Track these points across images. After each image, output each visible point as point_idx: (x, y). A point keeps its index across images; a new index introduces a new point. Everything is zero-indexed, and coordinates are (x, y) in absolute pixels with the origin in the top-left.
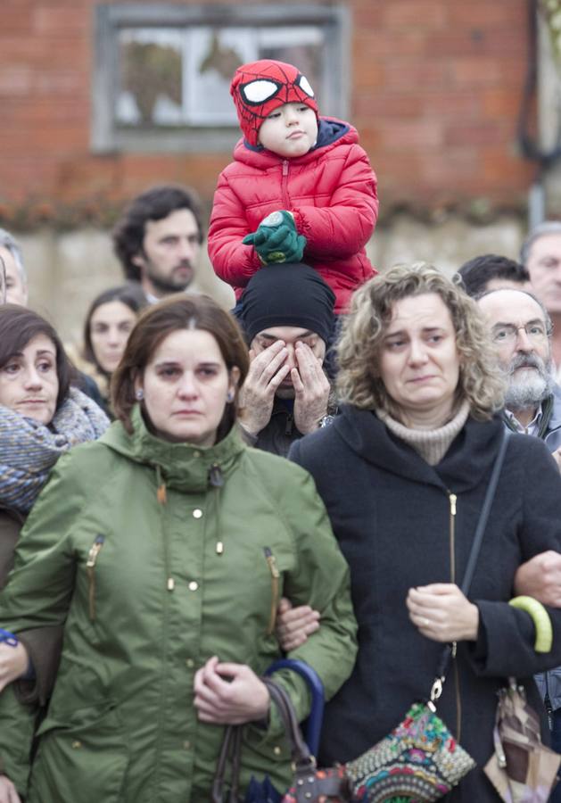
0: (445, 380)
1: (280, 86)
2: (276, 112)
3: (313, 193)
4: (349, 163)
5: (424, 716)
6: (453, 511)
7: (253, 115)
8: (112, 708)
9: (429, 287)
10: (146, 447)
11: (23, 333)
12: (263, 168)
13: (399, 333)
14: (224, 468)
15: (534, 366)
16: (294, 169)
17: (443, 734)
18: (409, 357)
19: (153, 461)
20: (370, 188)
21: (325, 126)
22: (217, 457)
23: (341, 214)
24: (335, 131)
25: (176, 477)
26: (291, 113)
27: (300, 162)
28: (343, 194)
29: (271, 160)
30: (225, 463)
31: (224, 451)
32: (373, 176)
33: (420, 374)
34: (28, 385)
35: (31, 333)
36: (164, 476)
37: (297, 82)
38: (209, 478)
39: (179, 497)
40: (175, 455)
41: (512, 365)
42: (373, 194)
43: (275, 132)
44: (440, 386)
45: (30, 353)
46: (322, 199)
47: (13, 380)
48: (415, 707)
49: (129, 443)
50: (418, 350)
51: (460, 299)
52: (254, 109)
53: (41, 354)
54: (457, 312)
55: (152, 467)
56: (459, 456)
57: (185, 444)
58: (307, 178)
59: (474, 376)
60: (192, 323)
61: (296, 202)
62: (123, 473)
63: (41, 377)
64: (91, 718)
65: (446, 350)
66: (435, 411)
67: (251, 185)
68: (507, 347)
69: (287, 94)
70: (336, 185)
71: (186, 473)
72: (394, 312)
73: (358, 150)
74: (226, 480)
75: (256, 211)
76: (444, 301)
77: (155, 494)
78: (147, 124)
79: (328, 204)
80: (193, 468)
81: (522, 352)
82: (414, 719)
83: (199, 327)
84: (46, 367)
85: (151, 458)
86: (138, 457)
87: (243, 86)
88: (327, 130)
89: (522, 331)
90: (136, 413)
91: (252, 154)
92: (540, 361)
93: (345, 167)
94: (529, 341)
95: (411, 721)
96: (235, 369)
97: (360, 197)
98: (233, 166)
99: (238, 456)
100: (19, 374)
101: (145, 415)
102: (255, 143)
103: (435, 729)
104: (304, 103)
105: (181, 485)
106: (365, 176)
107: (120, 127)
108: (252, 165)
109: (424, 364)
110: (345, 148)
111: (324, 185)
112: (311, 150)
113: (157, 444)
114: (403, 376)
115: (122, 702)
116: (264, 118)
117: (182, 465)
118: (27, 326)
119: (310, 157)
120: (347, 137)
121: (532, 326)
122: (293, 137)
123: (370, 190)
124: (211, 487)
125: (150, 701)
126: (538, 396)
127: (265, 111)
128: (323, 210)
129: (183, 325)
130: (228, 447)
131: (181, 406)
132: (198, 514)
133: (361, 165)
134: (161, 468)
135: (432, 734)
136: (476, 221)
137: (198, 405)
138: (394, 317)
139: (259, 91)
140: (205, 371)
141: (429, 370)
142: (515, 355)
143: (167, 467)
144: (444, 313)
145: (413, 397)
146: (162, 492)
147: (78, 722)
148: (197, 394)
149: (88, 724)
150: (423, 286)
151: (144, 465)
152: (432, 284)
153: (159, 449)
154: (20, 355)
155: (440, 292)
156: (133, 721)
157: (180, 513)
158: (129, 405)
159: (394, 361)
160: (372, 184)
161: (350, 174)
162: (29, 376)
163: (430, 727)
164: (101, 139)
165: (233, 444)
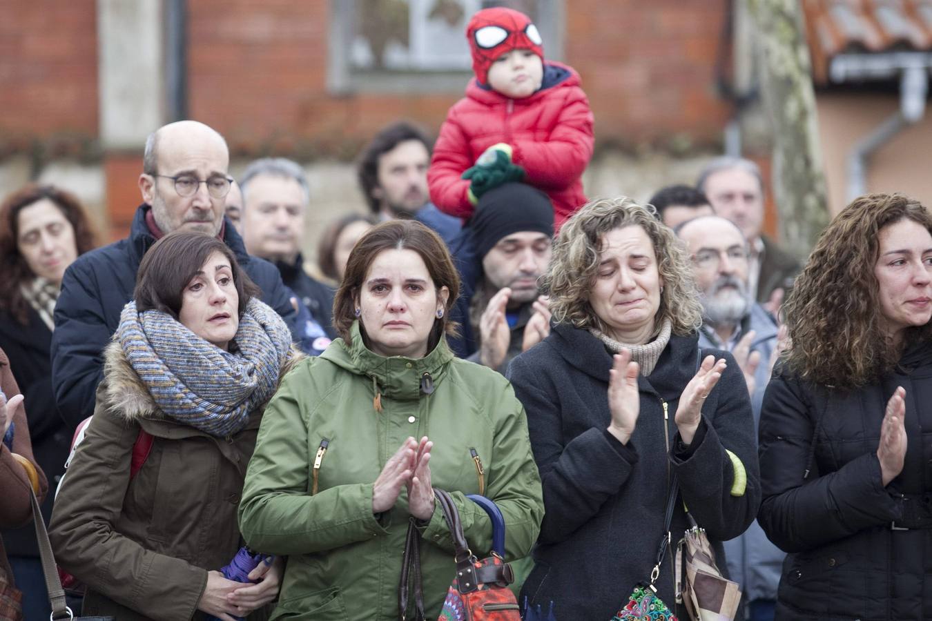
0: (650, 302)
1: (509, 32)
2: (503, 56)
3: (533, 128)
4: (568, 103)
5: (646, 597)
6: (666, 417)
7: (485, 58)
8: (335, 595)
9: (633, 220)
10: (364, 360)
11: (200, 251)
12: (490, 105)
13: (609, 261)
14: (434, 376)
15: (734, 286)
16: (518, 108)
17: (665, 612)
18: (619, 282)
19: (370, 373)
20: (586, 127)
21: (550, 70)
22: (427, 367)
23: (556, 150)
24: (559, 75)
25: (392, 387)
26: (517, 58)
27: (524, 102)
28: (560, 131)
29: (497, 99)
30: (435, 372)
31: (433, 361)
32: (590, 117)
33: (629, 297)
34: (214, 299)
35: (207, 251)
36: (380, 385)
37: (524, 31)
38: (421, 387)
39: (394, 404)
40: (390, 366)
41: (714, 286)
42: (588, 132)
43: (502, 74)
44: (647, 308)
45: (209, 269)
46: (541, 135)
47: (198, 297)
48: (637, 590)
49: (348, 356)
50: (627, 276)
51: (660, 229)
52: (484, 53)
53: (219, 268)
54: (658, 241)
55: (370, 378)
56: (667, 367)
57: (398, 357)
58: (528, 115)
59: (676, 299)
60: (400, 243)
61: (516, 136)
62: (345, 383)
63: (224, 291)
64: (317, 605)
65: (650, 276)
66: (641, 330)
67: (476, 120)
68: (709, 270)
69: (516, 41)
70: (555, 123)
71: (400, 382)
72: (605, 241)
73: (579, 92)
74: (436, 388)
75: (479, 143)
76: (646, 231)
77: (373, 401)
78: (379, 67)
79: (547, 140)
80: (406, 379)
81: (724, 274)
82: (637, 601)
83: (407, 247)
84: (224, 281)
85: (367, 370)
86: (356, 369)
87: (476, 31)
88: (551, 75)
89: (724, 255)
90: (355, 329)
91: (481, 93)
92: (740, 282)
93: (564, 107)
94: (730, 264)
95: (634, 603)
96: (444, 288)
97: (575, 135)
98: (464, 102)
99: (446, 365)
100: (202, 291)
101: (362, 330)
102: (485, 84)
103: (657, 608)
104: (530, 49)
105: (395, 393)
106: (582, 116)
107: (355, 71)
108: (481, 102)
109: (633, 289)
110: (564, 91)
111: (544, 122)
112: (535, 92)
113: (374, 357)
114: (613, 300)
115: (344, 589)
116: (493, 61)
117: (396, 375)
118: (201, 245)
119: (535, 97)
120: (568, 81)
121: (733, 251)
122: (519, 80)
123: (586, 128)
124: (423, 394)
125: (370, 588)
126: (738, 314)
127: (494, 56)
128: (541, 146)
129: (392, 246)
130: (436, 358)
131: (390, 317)
132: (412, 419)
133: (578, 106)
134: (377, 378)
135: (655, 613)
136: (678, 155)
137: (404, 317)
138: (605, 246)
139: (490, 37)
140: (412, 286)
141: (638, 293)
142: (718, 276)
143: (381, 378)
144: (648, 242)
145: (622, 318)
146: (378, 400)
147: (305, 609)
148: (404, 306)
149: (313, 610)
150: (629, 219)
151: (361, 376)
152: (636, 216)
153: (374, 361)
154: (201, 273)
155: (643, 223)
156: (354, 606)
157: (396, 419)
158: (349, 320)
159: (605, 286)
160: (588, 124)
161: (568, 114)
162: (213, 290)
163: (653, 607)
164: (336, 80)
165: (440, 354)
